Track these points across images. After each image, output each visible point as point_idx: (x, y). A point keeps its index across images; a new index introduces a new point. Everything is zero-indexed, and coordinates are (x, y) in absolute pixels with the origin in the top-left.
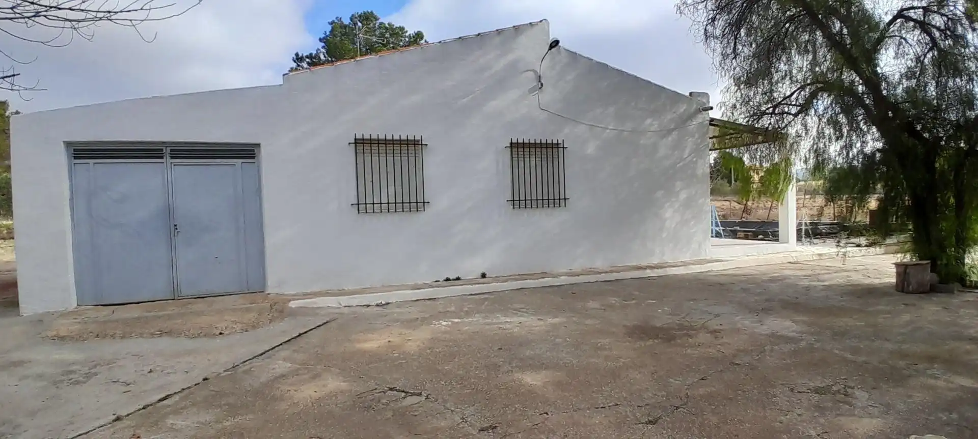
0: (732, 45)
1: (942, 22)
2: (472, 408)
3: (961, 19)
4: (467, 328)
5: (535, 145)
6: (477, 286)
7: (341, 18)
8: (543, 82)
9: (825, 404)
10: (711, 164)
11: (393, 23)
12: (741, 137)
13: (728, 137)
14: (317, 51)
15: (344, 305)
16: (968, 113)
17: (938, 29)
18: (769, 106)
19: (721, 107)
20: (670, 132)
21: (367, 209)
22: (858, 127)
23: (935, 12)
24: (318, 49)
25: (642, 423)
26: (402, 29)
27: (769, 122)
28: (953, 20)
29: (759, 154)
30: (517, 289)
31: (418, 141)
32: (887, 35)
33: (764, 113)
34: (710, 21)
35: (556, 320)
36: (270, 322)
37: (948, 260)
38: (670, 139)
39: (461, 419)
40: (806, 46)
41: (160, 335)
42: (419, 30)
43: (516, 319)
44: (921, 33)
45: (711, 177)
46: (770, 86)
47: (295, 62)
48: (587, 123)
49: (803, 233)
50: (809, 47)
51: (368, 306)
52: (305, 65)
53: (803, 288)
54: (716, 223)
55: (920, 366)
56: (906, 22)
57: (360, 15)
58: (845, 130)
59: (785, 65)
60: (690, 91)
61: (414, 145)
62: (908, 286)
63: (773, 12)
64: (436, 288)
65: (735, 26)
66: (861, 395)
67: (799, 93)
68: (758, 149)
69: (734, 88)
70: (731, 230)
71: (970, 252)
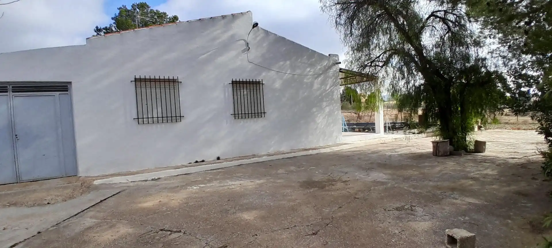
0: (350, 29)
1: (454, 18)
2: (212, 237)
3: (463, 16)
4: (209, 189)
5: (246, 83)
6: (215, 164)
7: (125, 6)
8: (249, 46)
9: (402, 216)
10: (341, 93)
11: (159, 10)
12: (355, 78)
13: (349, 78)
14: (110, 25)
15: (130, 181)
16: (467, 64)
17: (452, 22)
18: (369, 62)
19: (345, 62)
20: (319, 75)
21: (144, 121)
22: (412, 73)
23: (450, 13)
24: (111, 24)
25: (309, 235)
26: (165, 14)
27: (369, 70)
28: (460, 17)
29: (365, 87)
30: (239, 165)
31: (176, 80)
32: (426, 25)
33: (366, 66)
34: (338, 16)
35: (262, 181)
36: (81, 195)
37: (457, 139)
38: (320, 79)
39: (206, 244)
40: (386, 31)
41: (9, 206)
42: (176, 15)
43: (238, 182)
44: (443, 24)
45: (341, 100)
46: (369, 51)
47: (96, 31)
48: (275, 70)
49: (387, 128)
50: (388, 31)
51: (146, 181)
52: (102, 33)
53: (388, 156)
54: (345, 124)
55: (447, 194)
56: (436, 18)
57: (138, 4)
58: (406, 75)
59: (376, 40)
60: (329, 54)
61: (173, 82)
62: (439, 153)
63: (370, 12)
64: (189, 168)
65: (351, 19)
66: (419, 210)
67: (383, 55)
68: (364, 85)
69: (351, 53)
70: (352, 128)
71: (468, 135)
